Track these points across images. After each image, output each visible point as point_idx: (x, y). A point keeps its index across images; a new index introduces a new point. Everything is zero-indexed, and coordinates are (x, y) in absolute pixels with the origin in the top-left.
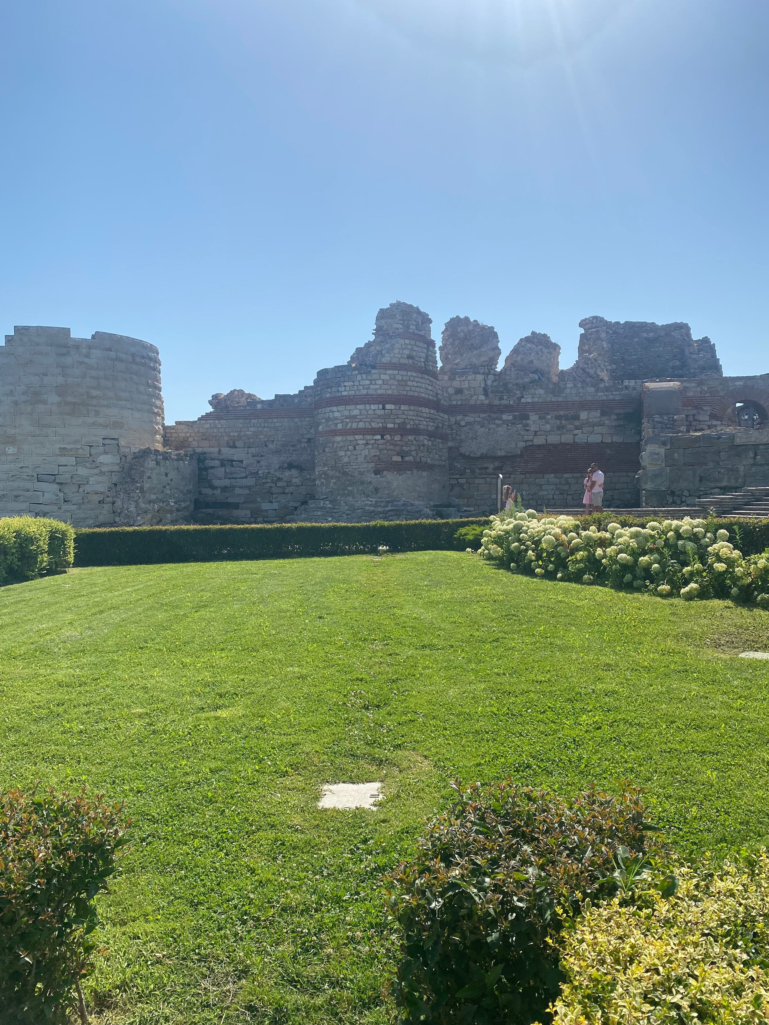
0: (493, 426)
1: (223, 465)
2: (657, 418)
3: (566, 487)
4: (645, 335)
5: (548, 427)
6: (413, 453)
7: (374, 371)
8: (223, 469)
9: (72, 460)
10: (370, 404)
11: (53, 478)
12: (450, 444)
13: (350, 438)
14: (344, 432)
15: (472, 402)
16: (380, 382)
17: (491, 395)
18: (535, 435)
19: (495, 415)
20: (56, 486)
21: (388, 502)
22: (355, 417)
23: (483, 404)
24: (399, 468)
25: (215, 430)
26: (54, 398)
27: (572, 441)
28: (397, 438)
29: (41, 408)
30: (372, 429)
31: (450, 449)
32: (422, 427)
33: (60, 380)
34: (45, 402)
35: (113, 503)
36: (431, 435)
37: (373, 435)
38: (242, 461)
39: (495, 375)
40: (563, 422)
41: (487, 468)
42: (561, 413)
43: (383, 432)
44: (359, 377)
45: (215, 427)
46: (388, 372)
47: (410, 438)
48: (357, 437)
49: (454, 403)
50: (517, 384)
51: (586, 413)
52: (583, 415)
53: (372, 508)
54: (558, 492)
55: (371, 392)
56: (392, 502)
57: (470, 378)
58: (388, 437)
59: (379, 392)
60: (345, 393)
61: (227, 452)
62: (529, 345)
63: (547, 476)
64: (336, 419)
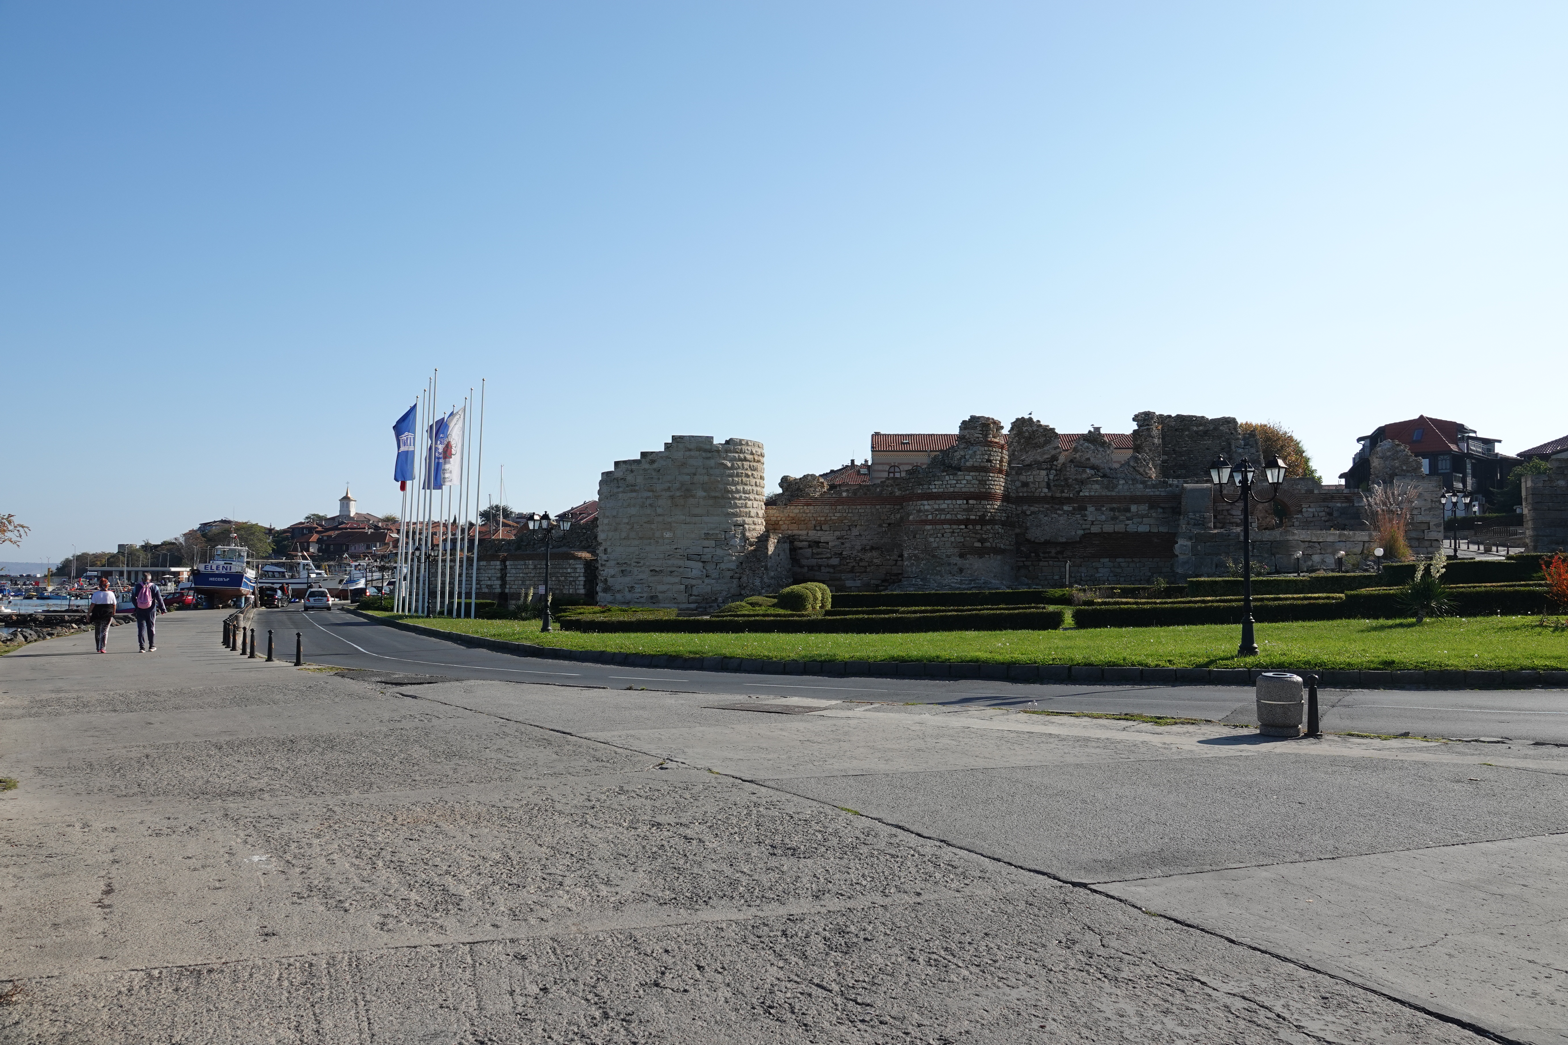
0: (1054, 515)
1: (810, 546)
2: (1191, 515)
3: (1119, 570)
4: (1195, 428)
5: (1103, 517)
6: (991, 540)
7: (959, 473)
8: (810, 550)
9: (713, 543)
10: (956, 500)
11: (698, 557)
12: (1017, 531)
13: (938, 527)
14: (933, 522)
15: (1037, 494)
16: (965, 482)
17: (1053, 488)
18: (1092, 524)
19: (1057, 507)
20: (701, 564)
21: (971, 580)
22: (943, 510)
23: (1046, 496)
24: (981, 553)
25: (804, 515)
26: (701, 493)
27: (1124, 530)
28: (978, 527)
29: (691, 501)
30: (958, 520)
31: (1017, 535)
32: (997, 518)
33: (706, 478)
34: (693, 496)
35: (740, 578)
36: (1003, 524)
37: (959, 525)
38: (827, 543)
39: (1056, 470)
40: (1117, 514)
41: (1050, 552)
42: (1115, 505)
43: (967, 522)
44: (947, 478)
45: (804, 512)
46: (971, 474)
47: (989, 527)
48: (945, 526)
49: (1021, 494)
50: (1076, 479)
51: (1136, 506)
52: (1134, 508)
53: (958, 586)
54: (1111, 575)
55: (956, 490)
56: (974, 580)
57: (1034, 473)
58: (971, 527)
59: (964, 490)
60: (934, 491)
61: (813, 535)
62: (1086, 444)
63: (1102, 560)
64: (927, 511)
